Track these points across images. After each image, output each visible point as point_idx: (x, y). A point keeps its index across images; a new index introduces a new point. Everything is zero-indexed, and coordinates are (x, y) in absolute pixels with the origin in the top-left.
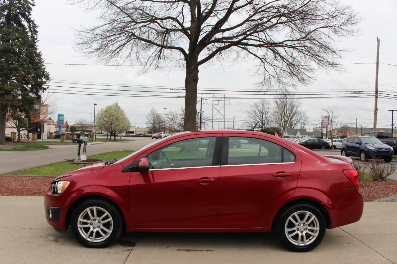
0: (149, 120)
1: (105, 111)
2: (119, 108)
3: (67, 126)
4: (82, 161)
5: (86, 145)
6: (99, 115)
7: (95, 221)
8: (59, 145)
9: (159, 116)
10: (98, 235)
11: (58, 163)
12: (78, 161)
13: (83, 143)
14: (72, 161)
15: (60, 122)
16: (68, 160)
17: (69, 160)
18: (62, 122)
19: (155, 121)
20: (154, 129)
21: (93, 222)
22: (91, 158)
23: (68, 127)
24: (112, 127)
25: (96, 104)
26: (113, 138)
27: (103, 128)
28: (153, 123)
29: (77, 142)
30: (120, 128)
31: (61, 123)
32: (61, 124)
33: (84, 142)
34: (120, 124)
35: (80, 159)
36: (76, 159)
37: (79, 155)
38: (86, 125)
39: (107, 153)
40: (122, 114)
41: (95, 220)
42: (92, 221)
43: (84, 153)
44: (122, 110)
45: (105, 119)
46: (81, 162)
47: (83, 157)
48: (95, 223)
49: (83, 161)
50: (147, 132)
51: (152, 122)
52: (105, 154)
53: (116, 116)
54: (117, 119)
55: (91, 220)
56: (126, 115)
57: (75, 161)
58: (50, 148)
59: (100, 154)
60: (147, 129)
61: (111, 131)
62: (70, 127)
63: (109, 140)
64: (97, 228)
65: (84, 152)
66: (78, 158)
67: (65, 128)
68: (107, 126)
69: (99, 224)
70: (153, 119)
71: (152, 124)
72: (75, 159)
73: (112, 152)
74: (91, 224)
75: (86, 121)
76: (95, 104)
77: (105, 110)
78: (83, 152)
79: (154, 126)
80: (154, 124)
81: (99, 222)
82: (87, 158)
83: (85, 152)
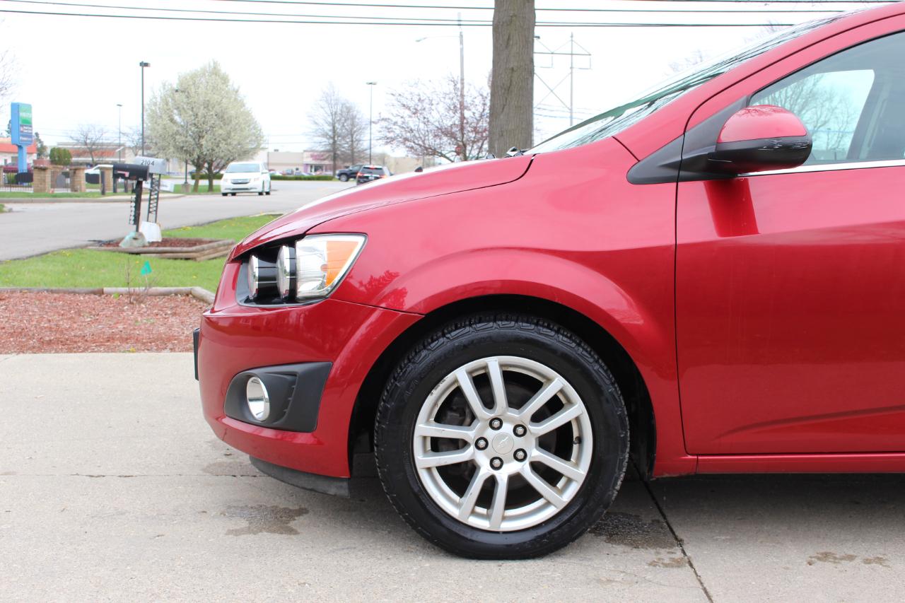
0: (316, 123)
1: (177, 91)
2: (225, 80)
3: (38, 150)
4: (147, 244)
5: (159, 185)
6: (155, 104)
7: (499, 428)
8: (32, 202)
9: (349, 110)
10: (520, 493)
11: (64, 249)
12: (136, 243)
13: (149, 181)
14: (112, 244)
15: (22, 129)
16: (99, 241)
17: (101, 243)
18: (25, 130)
19: (337, 125)
20: (335, 154)
21: (490, 434)
22: (173, 234)
23: (41, 151)
24: (203, 142)
25: (146, 65)
26: (204, 183)
27: (172, 149)
28: (330, 133)
29: (127, 174)
30: (230, 148)
31: (23, 136)
32: (25, 139)
33: (151, 175)
34: (229, 133)
35: (141, 235)
36: (127, 238)
37: (136, 220)
38: (102, 144)
39: (215, 221)
40: (235, 99)
41: (496, 423)
42: (483, 430)
43: (152, 216)
44: (236, 87)
45: (177, 118)
46: (144, 246)
47: (151, 231)
48: (503, 436)
49: (152, 244)
50: (307, 165)
51: (328, 128)
52: (209, 223)
53: (217, 108)
54: (220, 116)
55: (478, 425)
56: (247, 106)
57: (122, 245)
58: (10, 211)
59: (194, 226)
60: (306, 154)
61: (199, 157)
62: (48, 151)
63: (190, 189)
64: (509, 461)
65: (153, 210)
66: (133, 234)
67: (32, 153)
68: (183, 142)
69: (519, 443)
70: (330, 119)
71: (325, 135)
72: (123, 239)
73: (231, 219)
74: (482, 443)
75: (102, 132)
76: (144, 65)
77: (175, 87)
78: (149, 212)
79: (335, 142)
80: (333, 138)
81: (520, 430)
82: (162, 235)
83: (156, 211)
